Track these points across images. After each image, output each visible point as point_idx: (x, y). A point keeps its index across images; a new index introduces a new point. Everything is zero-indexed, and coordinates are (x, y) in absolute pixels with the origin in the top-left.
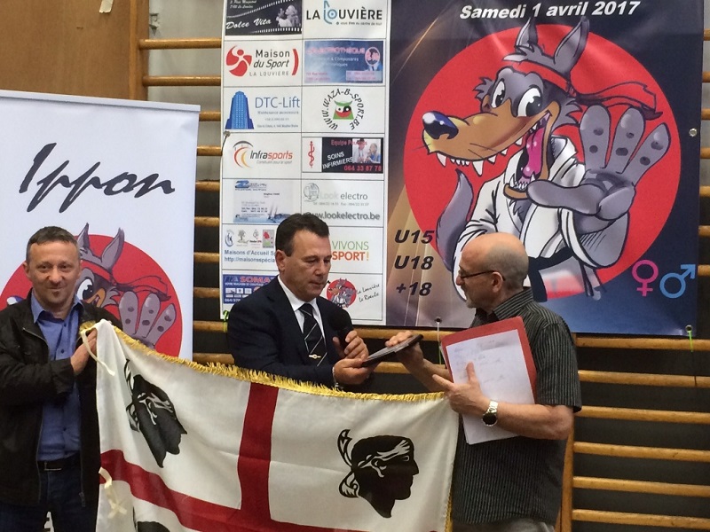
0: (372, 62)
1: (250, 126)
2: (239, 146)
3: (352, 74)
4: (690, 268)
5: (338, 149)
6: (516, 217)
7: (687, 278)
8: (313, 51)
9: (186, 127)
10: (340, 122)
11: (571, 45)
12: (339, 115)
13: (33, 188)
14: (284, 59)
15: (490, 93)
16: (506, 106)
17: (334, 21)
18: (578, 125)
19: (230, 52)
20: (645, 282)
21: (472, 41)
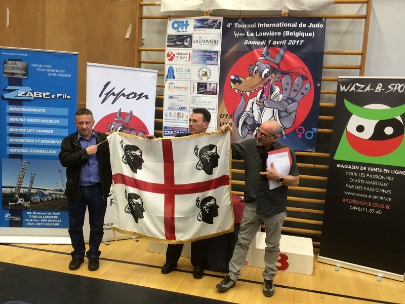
0: (215, 58)
1: (174, 78)
2: (170, 84)
3: (208, 62)
4: (315, 129)
5: (202, 87)
6: (259, 111)
7: (314, 133)
8: (195, 53)
9: (153, 77)
10: (203, 78)
11: (280, 54)
12: (203, 75)
13: (103, 96)
14: (186, 56)
15: (253, 70)
16: (258, 74)
17: (203, 44)
18: (281, 81)
19: (168, 53)
20: (300, 133)
21: (248, 52)
